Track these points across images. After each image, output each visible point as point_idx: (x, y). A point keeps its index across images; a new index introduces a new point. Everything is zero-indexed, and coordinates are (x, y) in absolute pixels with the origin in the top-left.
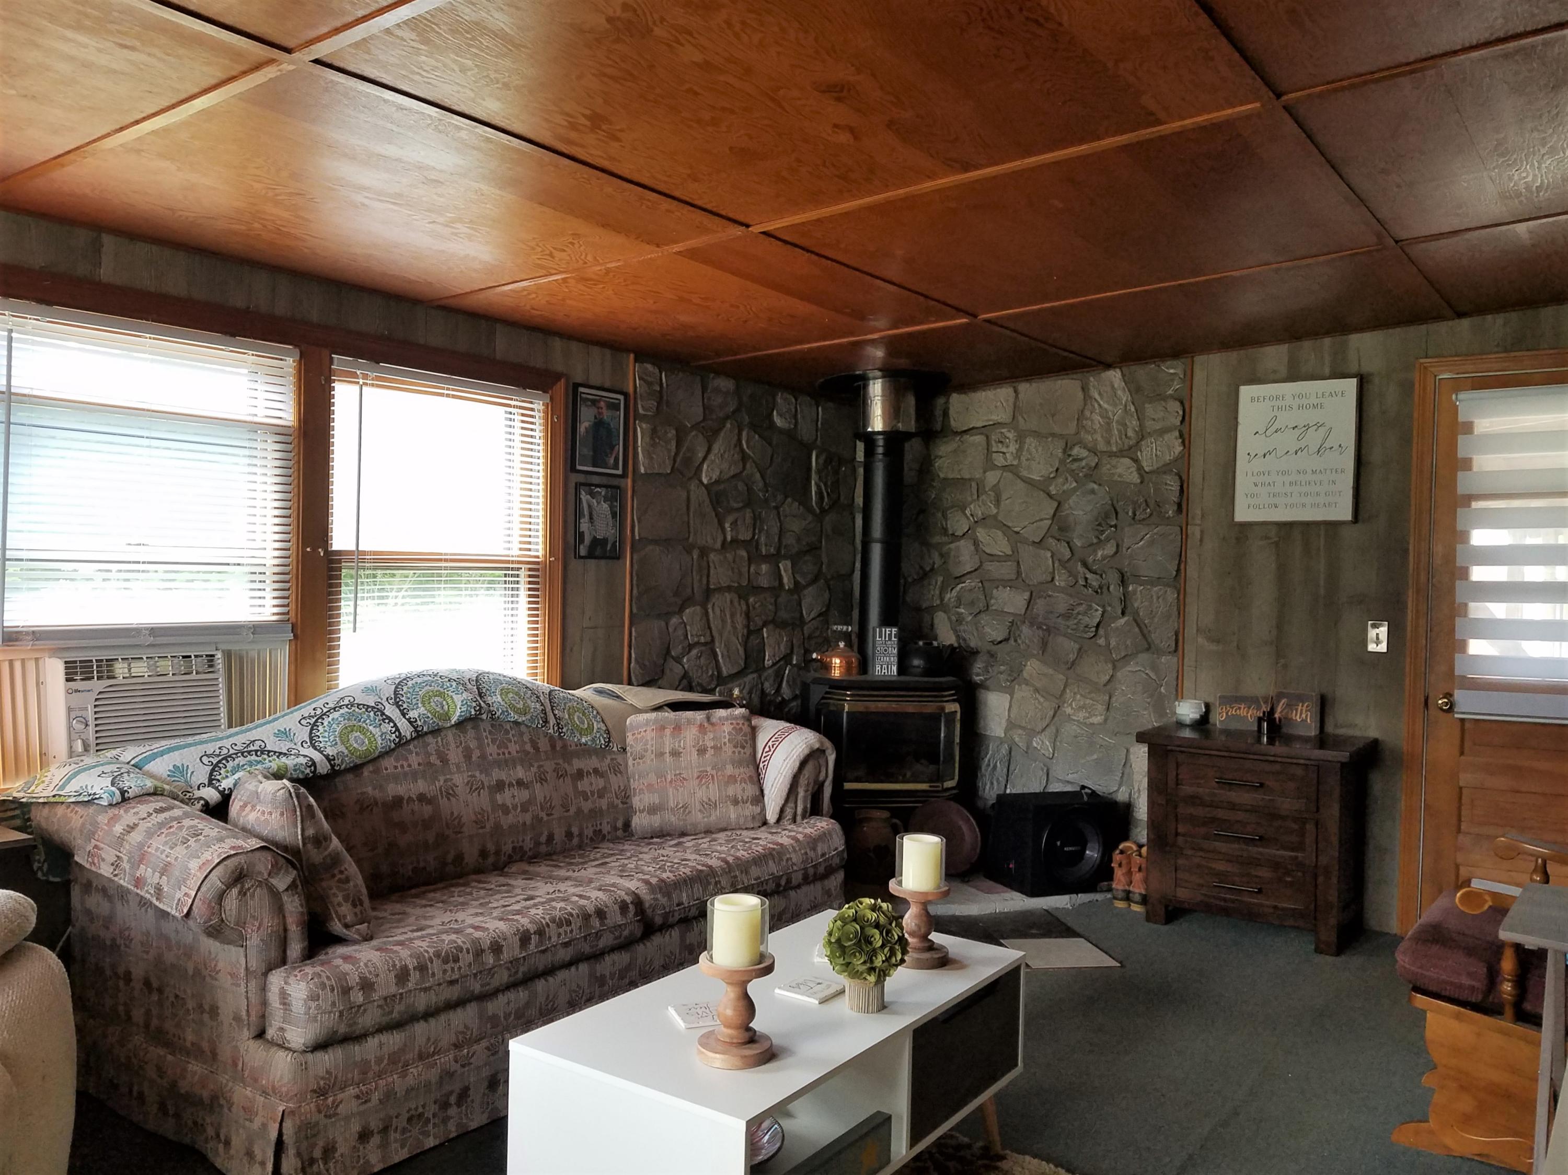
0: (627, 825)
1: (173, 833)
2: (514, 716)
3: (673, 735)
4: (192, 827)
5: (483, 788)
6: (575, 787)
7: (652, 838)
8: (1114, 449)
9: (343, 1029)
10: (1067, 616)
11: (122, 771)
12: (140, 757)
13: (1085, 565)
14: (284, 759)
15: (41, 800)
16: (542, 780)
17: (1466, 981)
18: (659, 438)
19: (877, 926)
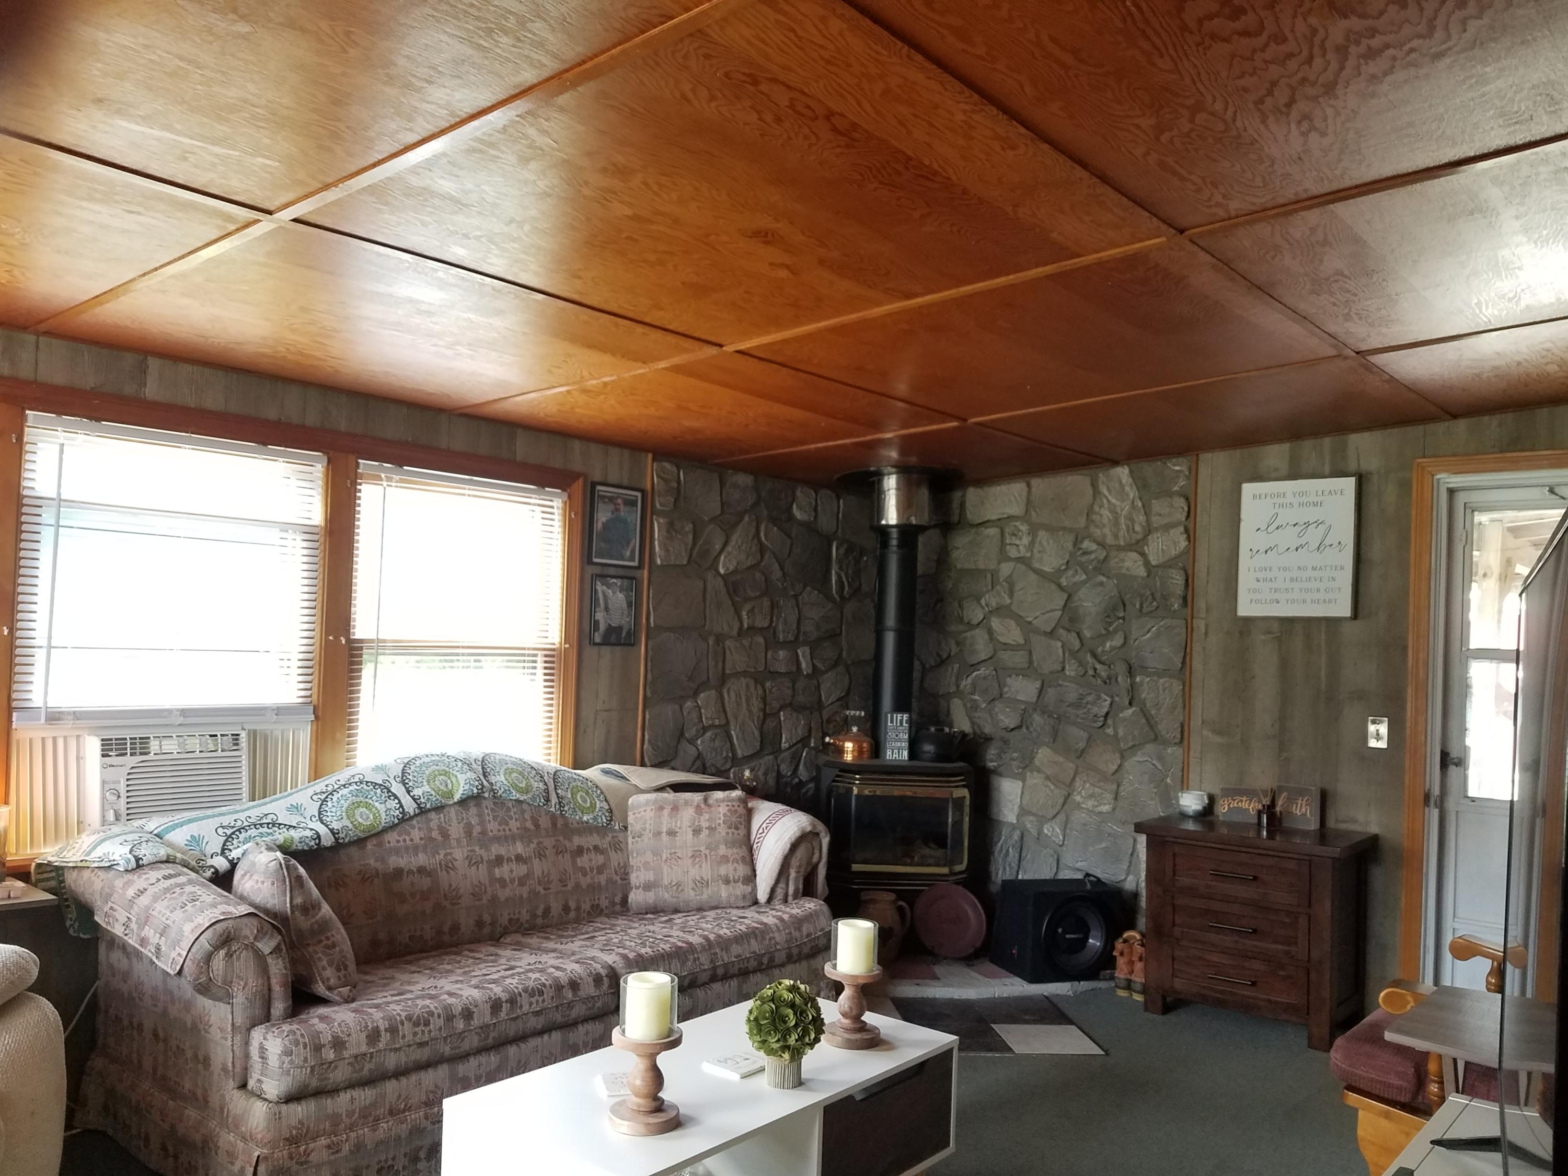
0: (625, 901)
1: (174, 899)
2: (515, 795)
3: (671, 816)
4: (191, 893)
5: (482, 862)
6: (574, 863)
7: (647, 913)
8: (1122, 543)
9: (314, 1083)
10: (1077, 705)
11: (142, 840)
12: (162, 827)
13: (1094, 655)
14: (292, 832)
15: (71, 865)
16: (541, 855)
17: (1396, 1082)
18: (676, 532)
19: (792, 1005)
